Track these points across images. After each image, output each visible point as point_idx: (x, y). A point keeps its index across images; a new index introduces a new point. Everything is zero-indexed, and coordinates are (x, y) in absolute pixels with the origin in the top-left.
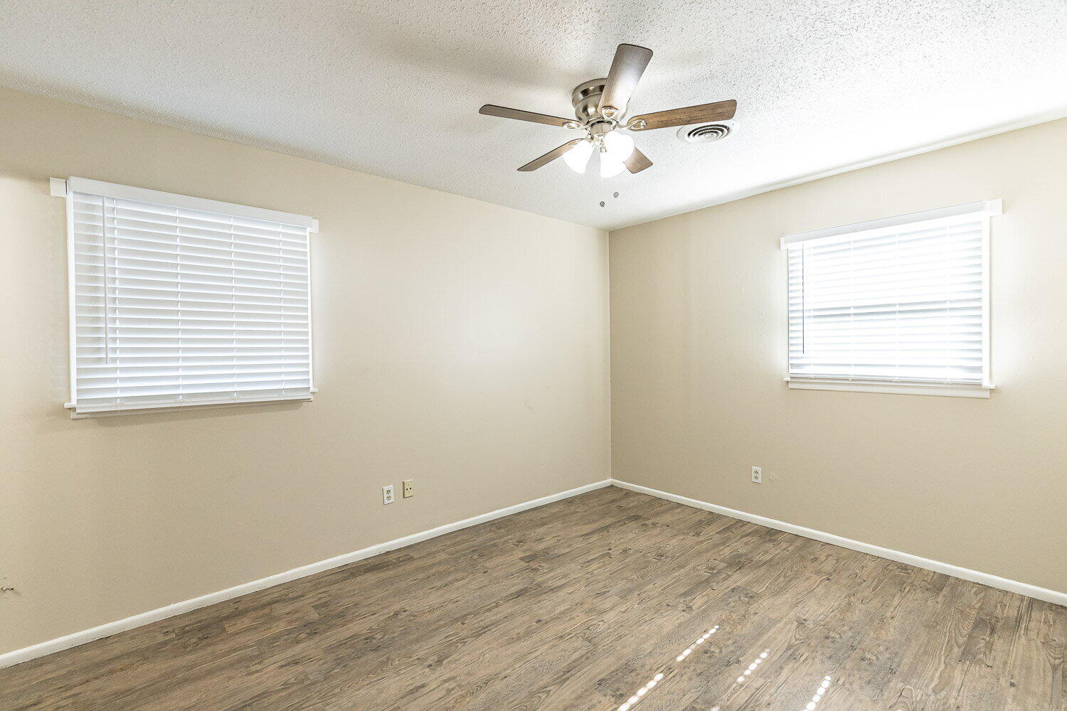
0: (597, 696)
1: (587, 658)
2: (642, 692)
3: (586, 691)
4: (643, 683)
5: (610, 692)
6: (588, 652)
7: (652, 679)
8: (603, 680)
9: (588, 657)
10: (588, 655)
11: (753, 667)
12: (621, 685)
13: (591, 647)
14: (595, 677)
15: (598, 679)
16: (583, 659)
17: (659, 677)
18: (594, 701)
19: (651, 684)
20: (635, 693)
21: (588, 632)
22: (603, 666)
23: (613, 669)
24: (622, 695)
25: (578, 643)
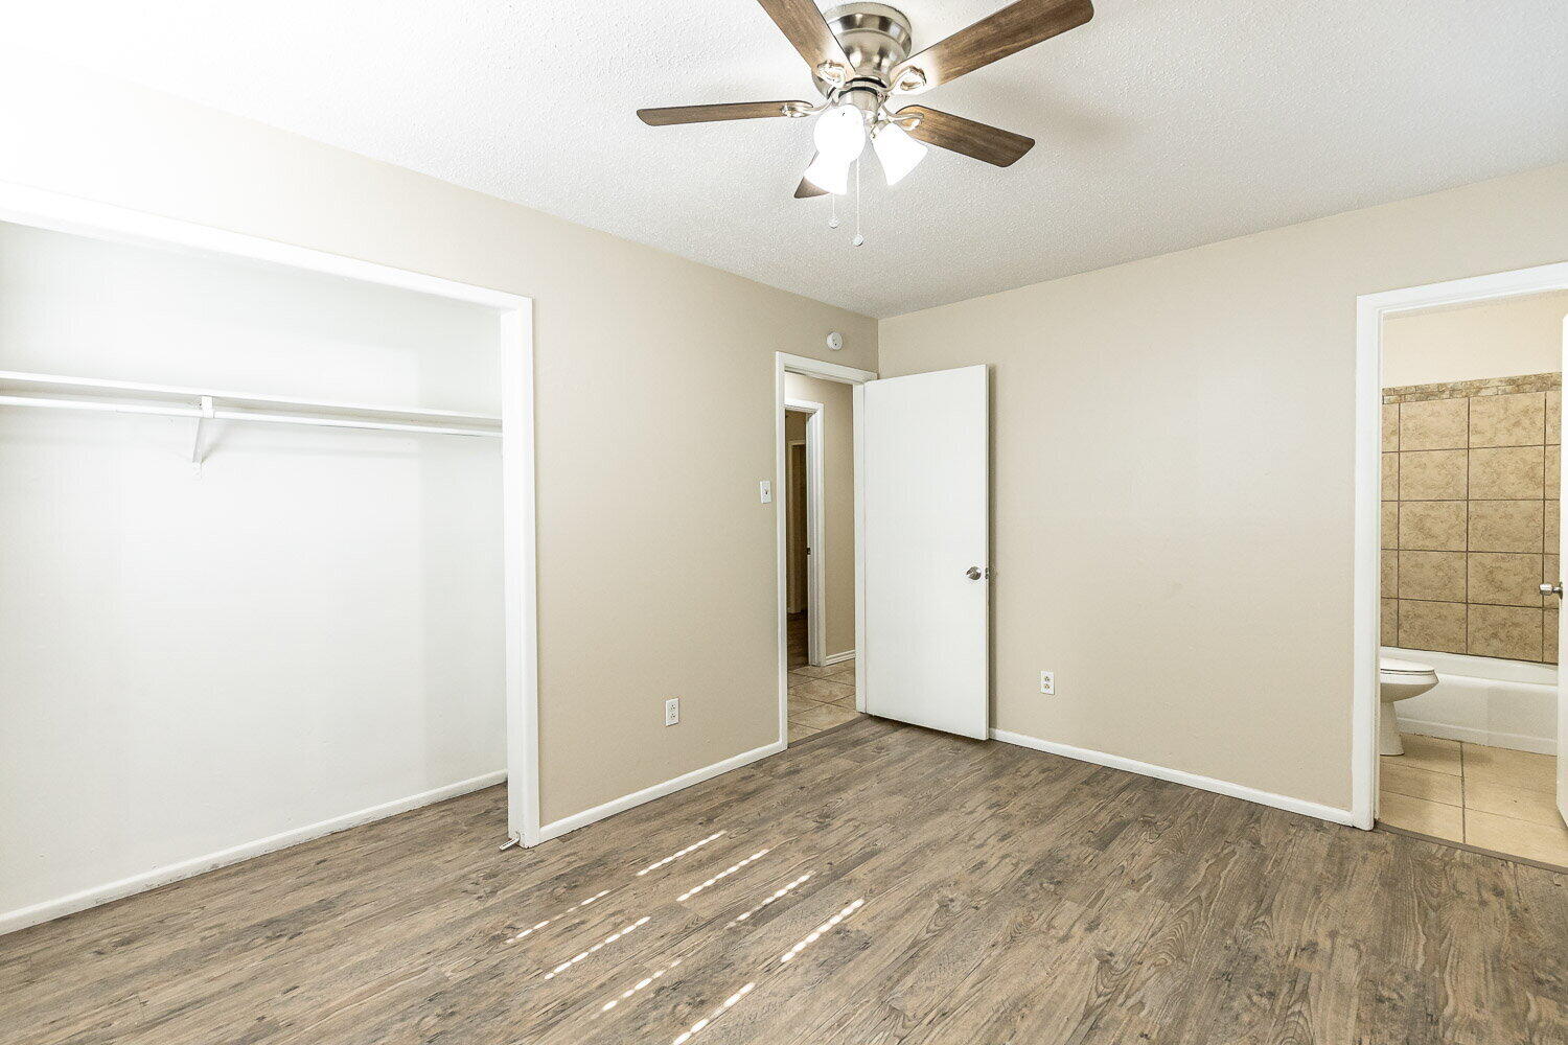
0: (868, 929)
1: (889, 978)
2: (813, 937)
3: (882, 935)
4: (811, 947)
5: (852, 935)
6: (891, 988)
7: (797, 954)
8: (864, 949)
9: (888, 982)
10: (890, 984)
11: (642, 984)
12: (838, 944)
13: (887, 998)
14: (873, 953)
15: (867, 952)
16: (896, 976)
17: (787, 957)
18: (869, 924)
19: (800, 947)
20: (822, 935)
21: (901, 1032)
22: (864, 970)
23: (851, 964)
24: (838, 933)
25: (911, 1005)
